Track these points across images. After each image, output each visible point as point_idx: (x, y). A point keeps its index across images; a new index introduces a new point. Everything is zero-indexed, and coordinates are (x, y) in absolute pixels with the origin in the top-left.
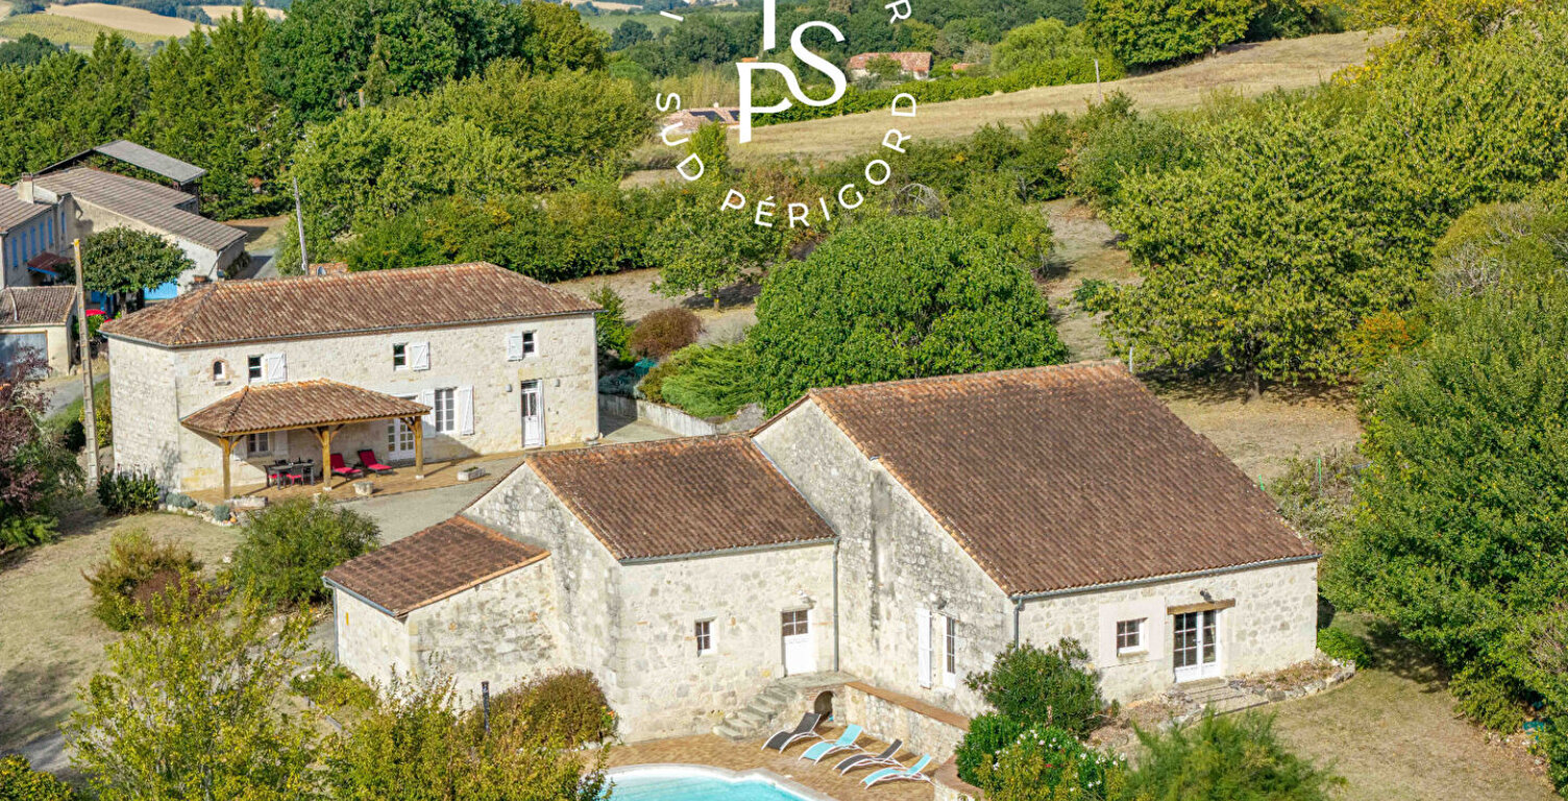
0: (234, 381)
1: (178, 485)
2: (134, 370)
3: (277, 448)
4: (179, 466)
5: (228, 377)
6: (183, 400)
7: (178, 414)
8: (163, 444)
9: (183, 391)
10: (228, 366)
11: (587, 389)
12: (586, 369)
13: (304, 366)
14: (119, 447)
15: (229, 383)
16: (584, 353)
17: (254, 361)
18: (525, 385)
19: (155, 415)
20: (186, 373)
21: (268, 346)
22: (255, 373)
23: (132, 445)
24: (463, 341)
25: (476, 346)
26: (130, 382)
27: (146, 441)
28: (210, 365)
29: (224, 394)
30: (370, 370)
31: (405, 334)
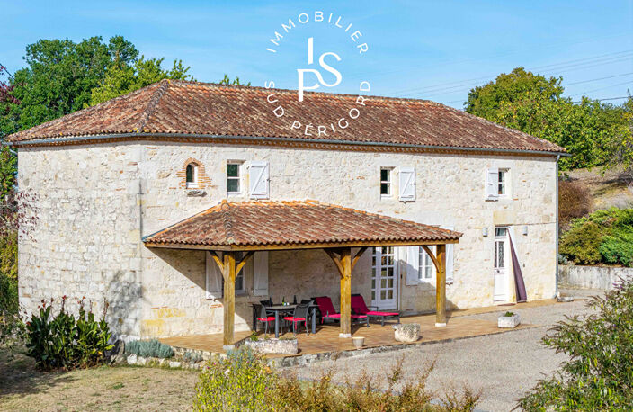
0: (210, 191)
1: (136, 329)
2: (59, 184)
3: (256, 287)
4: (140, 302)
5: (203, 187)
6: (148, 212)
7: (141, 232)
8: (110, 275)
9: (149, 199)
10: (203, 171)
11: (549, 241)
12: (547, 217)
13: (288, 182)
14: (28, 290)
15: (204, 194)
16: (547, 200)
17: (233, 169)
18: (500, 230)
19: (96, 239)
20: (153, 175)
21: (251, 151)
22: (232, 185)
23: (52, 285)
24: (446, 172)
25: (458, 180)
26: (53, 202)
27: (77, 277)
28: (182, 167)
29: (198, 208)
30: (357, 196)
31: (392, 155)
